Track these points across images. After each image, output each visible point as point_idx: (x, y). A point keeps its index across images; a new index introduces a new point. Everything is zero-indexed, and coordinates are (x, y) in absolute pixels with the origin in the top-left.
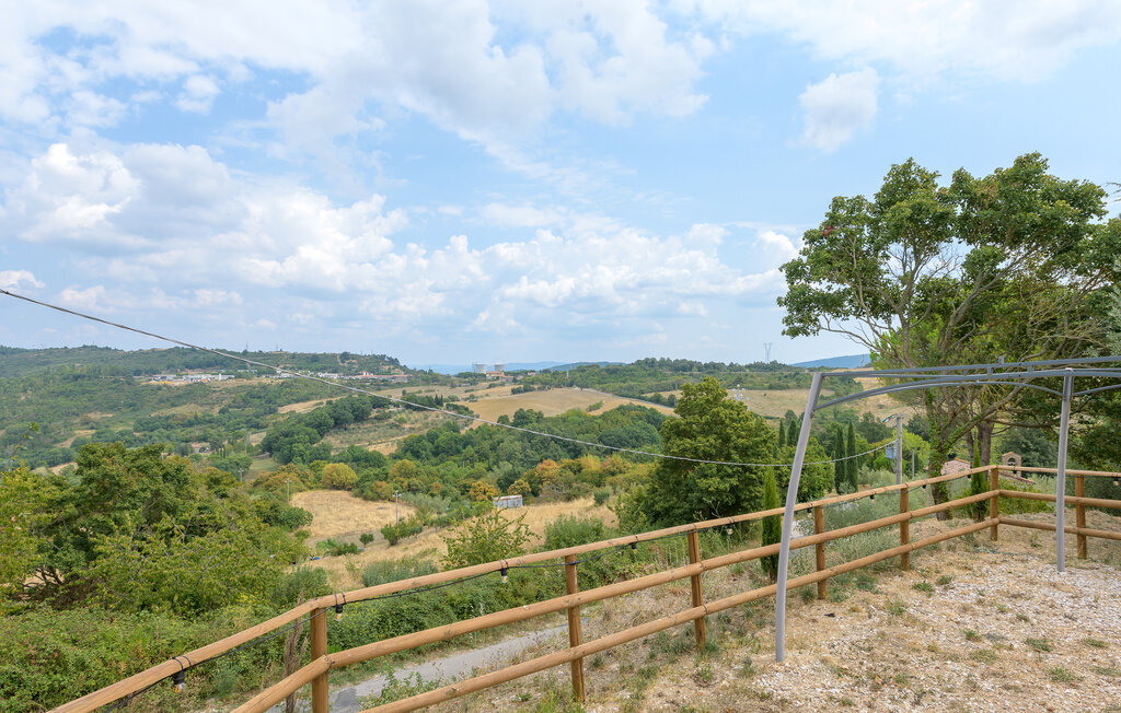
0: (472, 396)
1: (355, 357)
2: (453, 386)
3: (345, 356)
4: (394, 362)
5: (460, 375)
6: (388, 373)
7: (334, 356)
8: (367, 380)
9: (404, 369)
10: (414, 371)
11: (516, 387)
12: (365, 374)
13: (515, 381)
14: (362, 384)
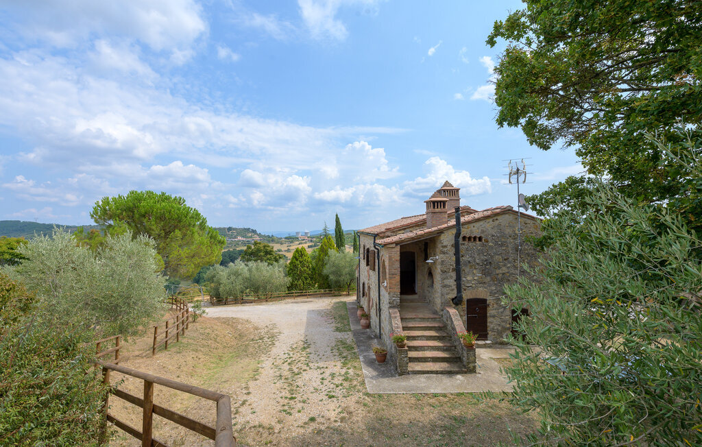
0: (289, 249)
1: (235, 229)
2: (282, 244)
3: (230, 229)
4: (254, 232)
5: (286, 238)
6: (251, 237)
7: (224, 229)
8: (240, 241)
9: (259, 235)
10: (265, 236)
11: (310, 244)
12: (240, 238)
13: (311, 241)
14: (237, 244)
